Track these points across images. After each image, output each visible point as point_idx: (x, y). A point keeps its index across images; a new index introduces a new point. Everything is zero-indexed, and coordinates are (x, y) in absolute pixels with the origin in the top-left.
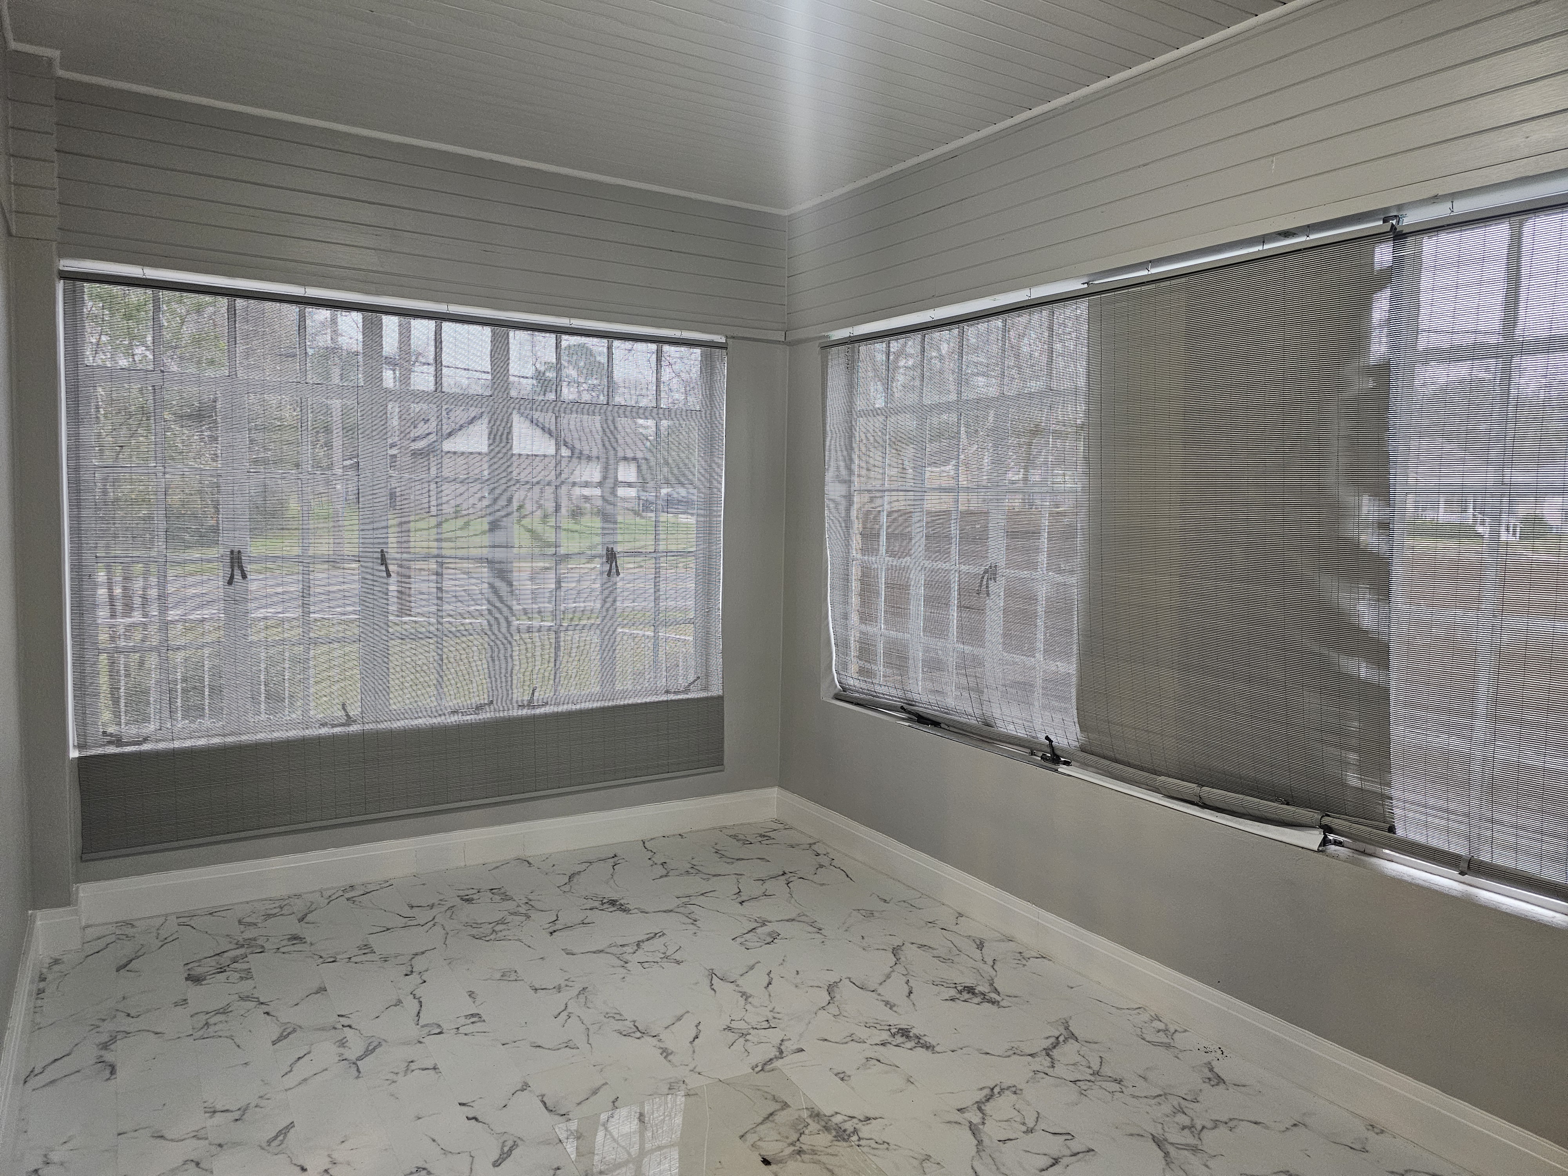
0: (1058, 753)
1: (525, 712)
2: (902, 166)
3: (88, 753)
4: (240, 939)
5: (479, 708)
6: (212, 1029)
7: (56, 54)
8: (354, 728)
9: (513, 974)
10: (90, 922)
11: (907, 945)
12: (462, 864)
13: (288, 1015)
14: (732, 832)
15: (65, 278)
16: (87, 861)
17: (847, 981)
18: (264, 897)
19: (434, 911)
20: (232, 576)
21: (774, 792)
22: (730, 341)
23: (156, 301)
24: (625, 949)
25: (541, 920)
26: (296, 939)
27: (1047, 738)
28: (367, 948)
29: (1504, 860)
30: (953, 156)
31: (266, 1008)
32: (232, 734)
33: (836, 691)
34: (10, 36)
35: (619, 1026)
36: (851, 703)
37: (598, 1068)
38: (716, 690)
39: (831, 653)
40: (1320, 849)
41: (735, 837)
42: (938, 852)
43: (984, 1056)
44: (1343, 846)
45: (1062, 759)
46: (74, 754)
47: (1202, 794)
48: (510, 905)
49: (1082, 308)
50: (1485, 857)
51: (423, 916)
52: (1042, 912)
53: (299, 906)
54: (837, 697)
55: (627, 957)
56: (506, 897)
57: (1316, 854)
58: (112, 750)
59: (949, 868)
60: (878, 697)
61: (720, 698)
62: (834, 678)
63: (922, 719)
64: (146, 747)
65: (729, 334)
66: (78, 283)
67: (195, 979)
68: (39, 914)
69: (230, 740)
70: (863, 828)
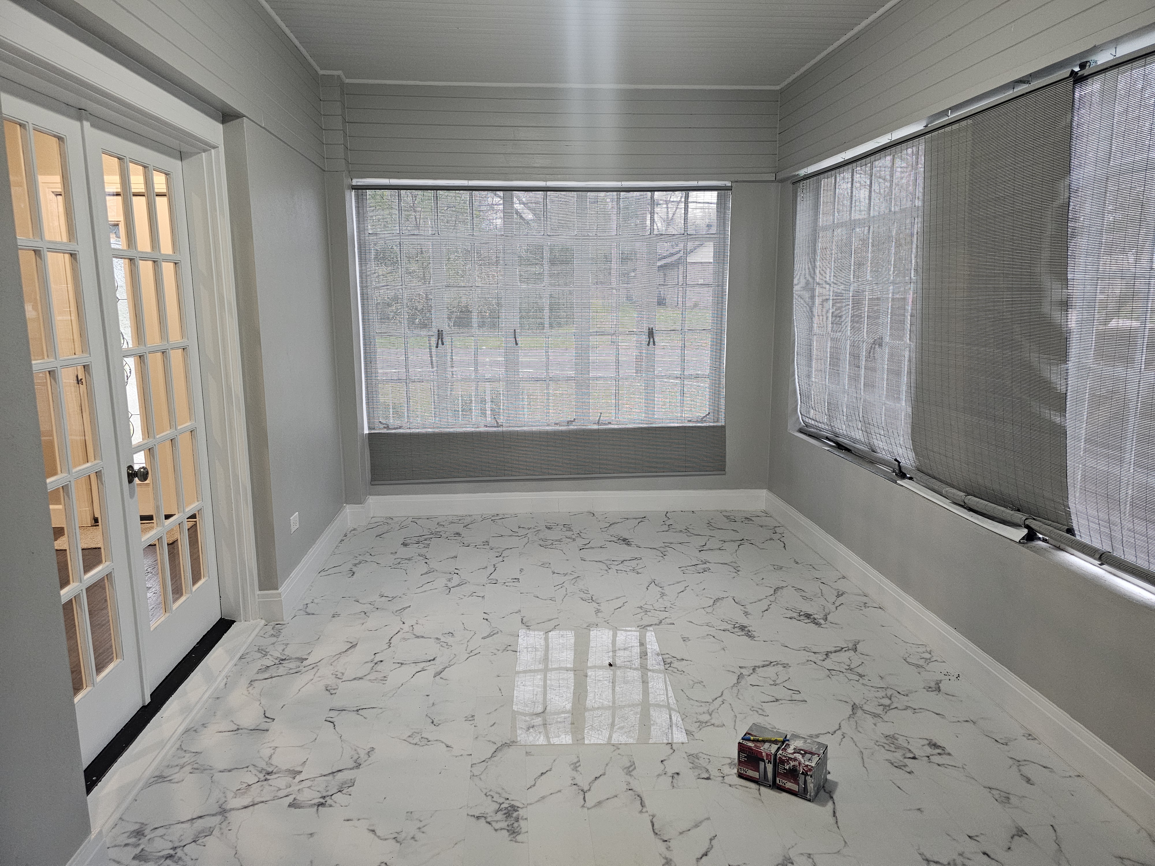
0: (903, 471)
1: (595, 427)
2: (830, 49)
3: (373, 431)
4: (434, 531)
5: (569, 423)
6: (400, 565)
7: (340, 73)
8: (500, 429)
9: (548, 564)
10: (375, 516)
11: (789, 587)
12: (558, 511)
13: (433, 564)
14: (728, 514)
15: (355, 189)
16: (373, 485)
17: (731, 598)
18: (454, 514)
19: (528, 531)
20: (438, 344)
21: (764, 493)
22: (734, 185)
23: (399, 196)
24: (614, 562)
25: (580, 542)
26: (458, 534)
27: (896, 460)
28: (487, 543)
29: (1130, 557)
30: (857, 37)
31: (426, 561)
32: (438, 428)
33: (800, 427)
34: (318, 69)
35: (584, 596)
36: (805, 434)
37: (559, 611)
38: (722, 423)
39: (797, 401)
40: (1021, 541)
41: (727, 517)
42: (838, 535)
43: (784, 648)
44: (1048, 543)
45: (908, 476)
46: (366, 431)
47: (966, 501)
48: (569, 534)
49: (921, 145)
50: (1118, 554)
51: (522, 532)
52: (883, 578)
53: (468, 520)
54: (801, 431)
55: (612, 566)
56: (570, 530)
57: (1017, 545)
58: (385, 431)
59: (842, 547)
60: (820, 431)
61: (723, 427)
62: (799, 417)
63: (840, 446)
64: (401, 431)
65: (733, 180)
66: (364, 191)
67: (405, 545)
68: (348, 506)
69: (437, 430)
70: (803, 518)
